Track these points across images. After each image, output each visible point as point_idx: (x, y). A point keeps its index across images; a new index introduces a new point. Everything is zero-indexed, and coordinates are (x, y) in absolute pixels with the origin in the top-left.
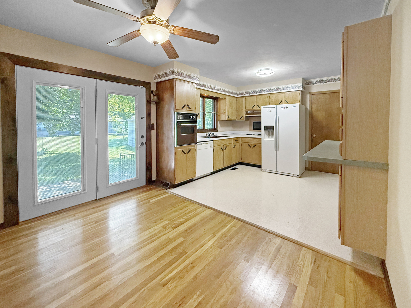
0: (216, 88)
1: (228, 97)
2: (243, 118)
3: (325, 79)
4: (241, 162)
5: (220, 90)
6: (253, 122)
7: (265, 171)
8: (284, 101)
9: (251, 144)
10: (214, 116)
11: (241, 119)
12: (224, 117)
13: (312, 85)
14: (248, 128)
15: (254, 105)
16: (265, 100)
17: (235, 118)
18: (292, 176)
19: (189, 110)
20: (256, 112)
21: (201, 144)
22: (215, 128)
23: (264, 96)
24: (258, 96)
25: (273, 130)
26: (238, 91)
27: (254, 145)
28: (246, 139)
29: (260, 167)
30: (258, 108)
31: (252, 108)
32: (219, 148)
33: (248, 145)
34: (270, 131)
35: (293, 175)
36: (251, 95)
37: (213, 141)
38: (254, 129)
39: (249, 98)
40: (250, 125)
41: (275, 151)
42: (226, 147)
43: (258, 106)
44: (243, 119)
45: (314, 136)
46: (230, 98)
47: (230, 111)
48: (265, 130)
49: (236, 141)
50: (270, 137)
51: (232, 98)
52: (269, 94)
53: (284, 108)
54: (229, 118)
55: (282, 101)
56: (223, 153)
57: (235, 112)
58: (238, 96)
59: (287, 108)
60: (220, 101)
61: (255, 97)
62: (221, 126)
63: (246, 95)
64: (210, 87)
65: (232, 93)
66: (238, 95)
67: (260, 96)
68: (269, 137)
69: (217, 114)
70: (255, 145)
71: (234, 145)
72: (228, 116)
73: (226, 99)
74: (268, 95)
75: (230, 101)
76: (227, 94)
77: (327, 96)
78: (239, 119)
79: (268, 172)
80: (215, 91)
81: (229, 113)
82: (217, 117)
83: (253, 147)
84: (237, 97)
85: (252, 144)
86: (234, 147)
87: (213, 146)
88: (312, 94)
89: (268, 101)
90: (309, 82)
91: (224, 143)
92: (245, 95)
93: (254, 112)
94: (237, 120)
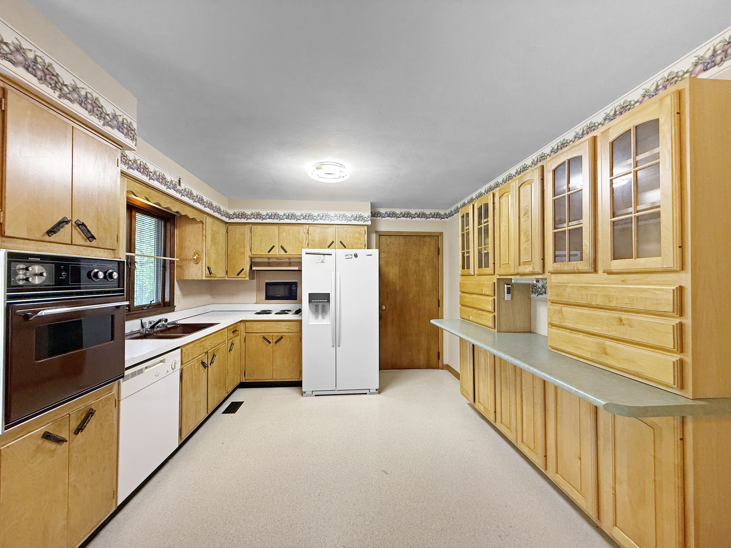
0: (178, 187)
1: (209, 220)
2: (245, 274)
3: (398, 211)
4: (244, 381)
5: (190, 195)
6: (266, 283)
7: (311, 395)
8: (337, 243)
9: (272, 334)
10: (164, 267)
11: (239, 276)
12: (196, 272)
13: (378, 218)
14: (253, 297)
15: (274, 246)
16: (298, 237)
17: (224, 274)
18: (366, 394)
19: (88, 243)
20: (275, 260)
21: (141, 371)
22: (167, 299)
23: (296, 228)
24: (282, 227)
25: (329, 301)
26: (230, 207)
27: (277, 336)
28: (258, 325)
29: (298, 384)
30: (282, 252)
31: (269, 252)
32: (197, 364)
33: (264, 338)
34: (320, 305)
35: (367, 391)
36: (264, 221)
37: (180, 350)
38: (268, 297)
39: (259, 227)
40: (258, 290)
41: (333, 346)
42: (214, 355)
43: (282, 247)
44: (245, 276)
45: (384, 307)
46: (213, 222)
47: (213, 254)
48: (310, 302)
49: (233, 332)
50: (320, 317)
51: (217, 222)
52: (308, 226)
53: (351, 257)
54: (210, 274)
55: (333, 242)
56: (205, 375)
57: (224, 258)
58: (231, 221)
59: (356, 256)
60: (184, 228)
61: (276, 227)
62: (185, 294)
63: (253, 220)
64: (161, 179)
65: (219, 210)
66: (230, 218)
67: (286, 227)
68: (317, 317)
69: (172, 262)
70: (282, 338)
71: (231, 344)
72: (208, 268)
73: (203, 223)
74: (305, 226)
75: (212, 230)
76: (207, 210)
77: (402, 240)
78: (232, 276)
79: (316, 395)
80: (178, 195)
81: (209, 262)
82: (172, 269)
83: (276, 343)
84: (227, 223)
85: (274, 334)
86: (230, 350)
87: (178, 366)
88: (380, 235)
89: (304, 239)
90: (375, 213)
91: (208, 345)
92: (249, 221)
93: (271, 260)
94: (227, 279)
